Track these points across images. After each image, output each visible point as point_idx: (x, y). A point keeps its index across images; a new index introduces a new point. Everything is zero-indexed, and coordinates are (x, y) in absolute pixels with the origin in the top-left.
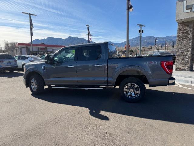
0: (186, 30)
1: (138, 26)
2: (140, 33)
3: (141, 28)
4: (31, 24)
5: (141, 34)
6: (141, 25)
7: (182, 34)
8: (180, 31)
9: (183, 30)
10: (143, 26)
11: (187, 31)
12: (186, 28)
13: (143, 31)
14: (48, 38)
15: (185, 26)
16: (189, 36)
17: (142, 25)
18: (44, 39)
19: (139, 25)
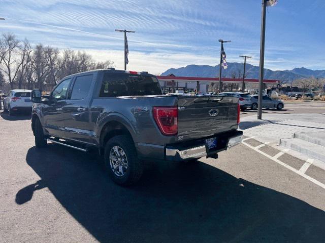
4: (126, 47)
14: (187, 66)
18: (183, 68)
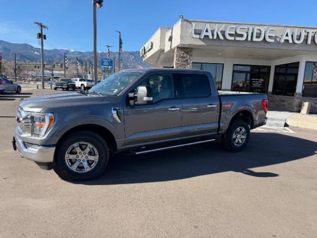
0: (185, 57)
1: (37, 25)
2: (40, 39)
3: (42, 31)
5: (42, 41)
6: (42, 26)
7: (181, 62)
8: (179, 57)
9: (181, 57)
10: (45, 27)
11: (187, 58)
12: (185, 55)
13: (45, 36)
15: (185, 53)
16: (188, 66)
17: (43, 24)
19: (37, 23)
